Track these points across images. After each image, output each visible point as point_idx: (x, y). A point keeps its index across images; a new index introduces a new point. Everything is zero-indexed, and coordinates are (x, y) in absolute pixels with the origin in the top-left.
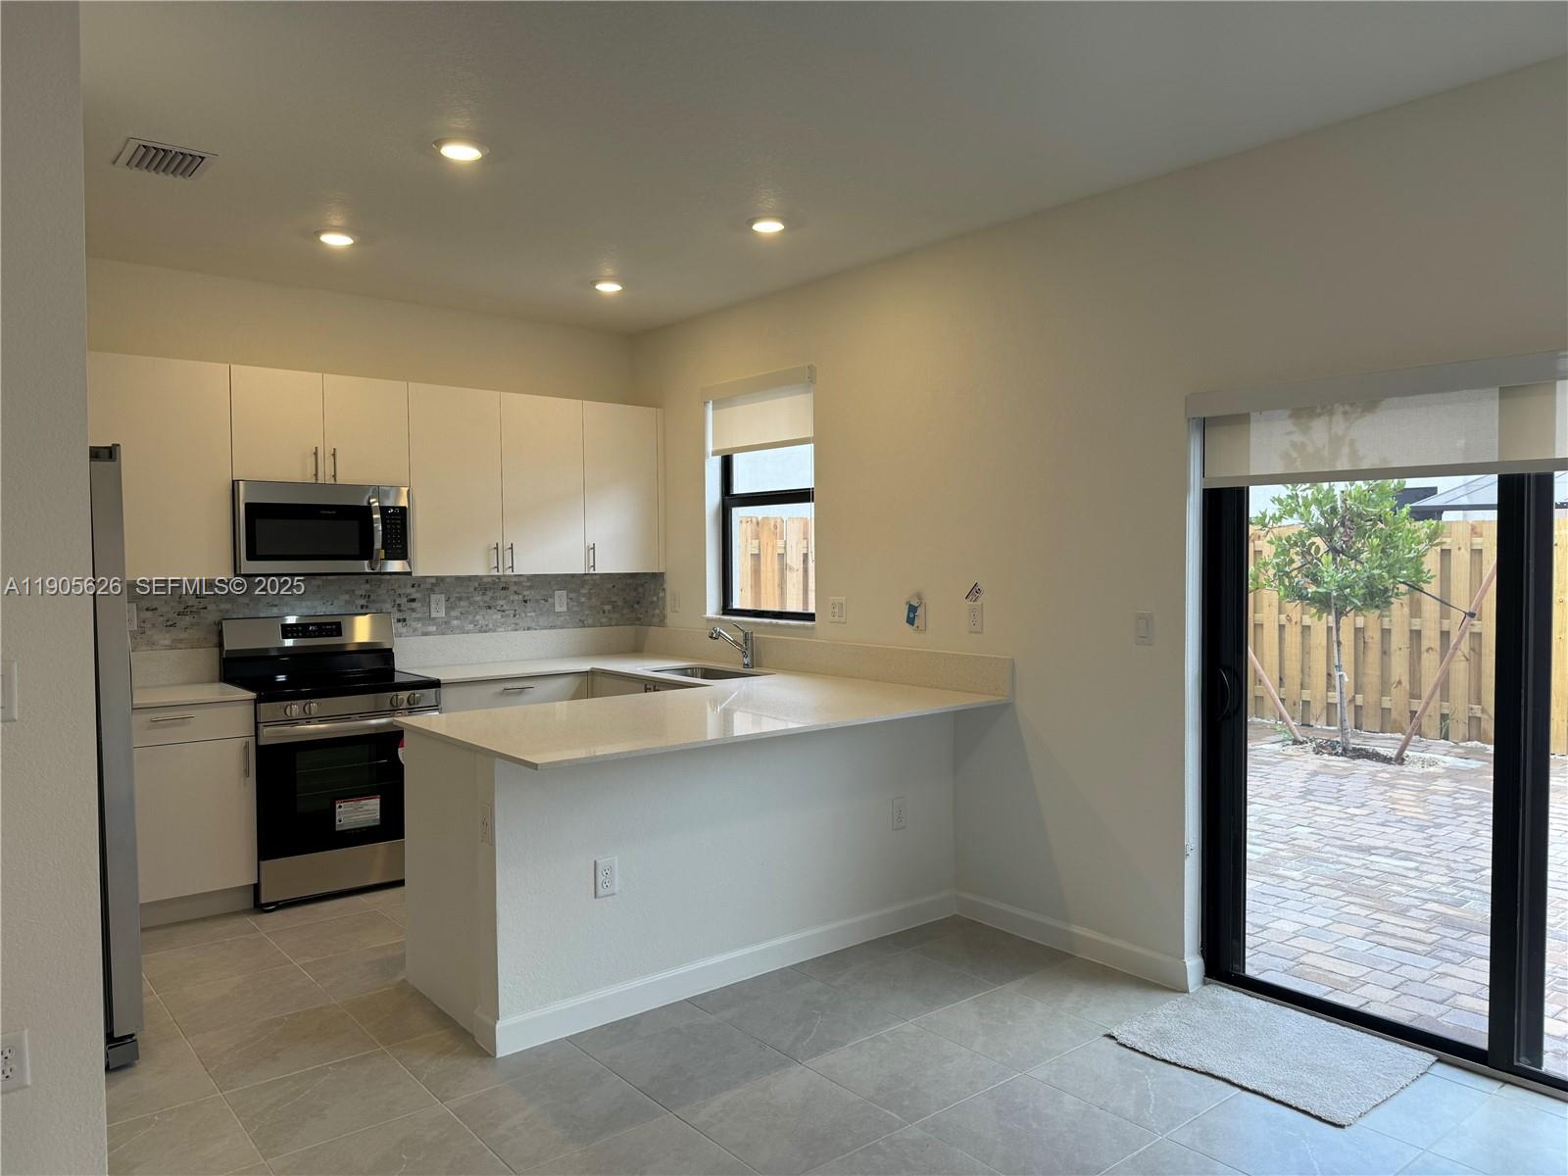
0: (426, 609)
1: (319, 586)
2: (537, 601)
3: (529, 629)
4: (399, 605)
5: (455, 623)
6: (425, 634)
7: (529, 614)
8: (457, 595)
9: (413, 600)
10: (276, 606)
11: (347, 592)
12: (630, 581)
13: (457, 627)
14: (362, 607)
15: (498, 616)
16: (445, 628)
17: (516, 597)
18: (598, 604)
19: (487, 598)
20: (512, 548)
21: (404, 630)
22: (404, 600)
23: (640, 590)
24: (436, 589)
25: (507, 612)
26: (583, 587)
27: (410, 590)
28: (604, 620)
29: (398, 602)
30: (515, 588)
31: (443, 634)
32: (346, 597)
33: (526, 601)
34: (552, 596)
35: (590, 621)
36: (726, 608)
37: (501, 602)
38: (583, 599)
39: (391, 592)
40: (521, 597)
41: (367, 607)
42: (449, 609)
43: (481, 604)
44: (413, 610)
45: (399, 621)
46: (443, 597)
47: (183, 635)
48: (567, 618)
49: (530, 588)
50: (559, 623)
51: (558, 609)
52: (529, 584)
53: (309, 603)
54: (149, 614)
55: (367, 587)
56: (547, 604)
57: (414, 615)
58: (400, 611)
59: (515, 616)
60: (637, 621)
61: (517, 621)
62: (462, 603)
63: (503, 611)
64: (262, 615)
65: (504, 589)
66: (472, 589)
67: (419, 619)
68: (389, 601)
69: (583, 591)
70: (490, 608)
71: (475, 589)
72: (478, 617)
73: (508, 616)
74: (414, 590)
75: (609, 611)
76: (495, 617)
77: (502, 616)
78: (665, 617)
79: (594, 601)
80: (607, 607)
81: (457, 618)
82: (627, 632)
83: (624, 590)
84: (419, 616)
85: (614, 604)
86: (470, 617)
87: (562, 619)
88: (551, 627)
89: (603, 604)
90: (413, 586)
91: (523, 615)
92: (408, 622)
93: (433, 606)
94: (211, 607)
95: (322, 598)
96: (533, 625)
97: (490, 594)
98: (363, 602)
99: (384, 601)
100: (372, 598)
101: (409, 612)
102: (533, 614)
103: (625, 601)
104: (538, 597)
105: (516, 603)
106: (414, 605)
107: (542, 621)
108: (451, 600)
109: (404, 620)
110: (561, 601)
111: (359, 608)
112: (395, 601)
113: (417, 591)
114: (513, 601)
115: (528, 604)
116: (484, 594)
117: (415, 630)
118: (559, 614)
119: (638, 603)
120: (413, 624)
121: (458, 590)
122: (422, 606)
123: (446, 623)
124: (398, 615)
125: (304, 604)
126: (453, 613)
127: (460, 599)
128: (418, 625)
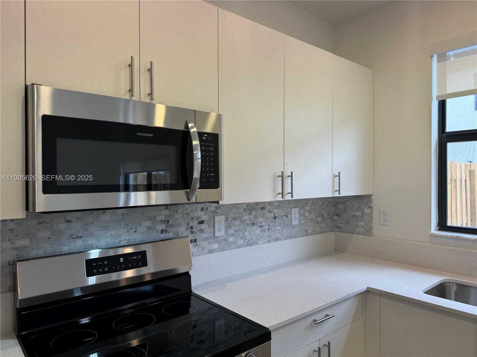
0: (211, 229)
1: (123, 214)
2: (282, 217)
3: (277, 239)
4: (192, 228)
5: (231, 239)
6: (211, 251)
7: (277, 228)
8: (233, 216)
9: (202, 222)
10: (81, 237)
11: (149, 218)
13: (232, 243)
14: (162, 231)
15: (258, 231)
16: (224, 245)
17: (270, 215)
18: (315, 217)
19: (252, 217)
20: (292, 176)
22: (194, 223)
24: (219, 211)
25: (264, 228)
26: (307, 205)
27: (200, 213)
28: (318, 229)
29: (191, 225)
31: (223, 250)
32: (149, 223)
33: (275, 218)
34: (291, 213)
35: (311, 231)
36: (443, 225)
37: (261, 220)
38: (307, 214)
39: (186, 216)
40: (272, 214)
41: (166, 231)
42: (228, 227)
43: (248, 222)
44: (202, 231)
45: (191, 241)
46: (223, 218)
48: (299, 229)
49: (278, 207)
50: (294, 234)
51: (293, 222)
53: (113, 232)
55: (167, 213)
56: (288, 219)
57: (203, 235)
58: (192, 232)
59: (268, 230)
61: (270, 235)
62: (237, 222)
63: (262, 227)
64: (66, 249)
65: (263, 208)
66: (242, 210)
67: (205, 239)
68: (184, 224)
69: (307, 208)
70: (253, 224)
71: (245, 210)
72: (246, 233)
73: (265, 230)
74: (203, 213)
75: (320, 222)
76: (257, 232)
77: (261, 231)
78: (372, 228)
79: (312, 215)
80: (320, 219)
81: (233, 235)
84: (206, 236)
86: (241, 234)
87: (295, 230)
88: (290, 237)
89: (317, 217)
90: (202, 210)
91: (274, 229)
92: (198, 242)
93: (216, 226)
96: (279, 236)
97: (254, 213)
98: (162, 227)
99: (180, 225)
100: (170, 222)
101: (199, 233)
102: (279, 228)
103: (329, 214)
104: (282, 214)
105: (269, 220)
106: (203, 226)
108: (229, 220)
109: (195, 241)
110: (295, 216)
111: (159, 232)
112: (188, 224)
113: (205, 215)
114: (268, 218)
115: (277, 220)
116: (250, 214)
118: (294, 227)
120: (202, 243)
121: (233, 211)
122: (209, 226)
123: (225, 240)
124: (191, 237)
125: (109, 233)
126: (231, 231)
127: (235, 219)
128: (205, 244)
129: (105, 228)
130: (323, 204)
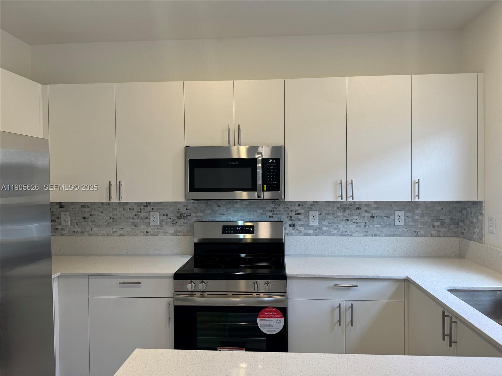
0: (306, 219)
1: (246, 205)
2: (382, 217)
3: (375, 235)
4: (291, 217)
5: (325, 229)
6: (307, 235)
7: (376, 226)
8: (326, 212)
9: (299, 214)
10: (225, 215)
11: (262, 208)
12: (455, 205)
13: (327, 231)
14: (270, 217)
15: (354, 226)
16: (318, 231)
17: (366, 214)
18: (430, 220)
19: (346, 214)
20: (352, 183)
21: (294, 232)
22: (293, 214)
23: (464, 212)
24: (313, 207)
25: (360, 224)
26: (417, 209)
27: (297, 208)
28: (434, 232)
29: (290, 215)
30: (366, 208)
31: (317, 235)
32: (261, 211)
33: (373, 217)
34: (393, 214)
35: (422, 233)
37: (355, 217)
38: (417, 217)
39: (287, 209)
40: (370, 214)
41: (273, 217)
42: (321, 220)
43: (342, 218)
44: (299, 220)
45: (290, 226)
46: (317, 213)
47: (180, 229)
48: (404, 229)
49: (377, 208)
50: (398, 233)
51: (397, 223)
52: (376, 206)
53: (241, 214)
54: (164, 217)
55: (273, 205)
56: (389, 220)
57: (299, 223)
58: (291, 220)
59: (365, 226)
60: (460, 234)
61: (367, 230)
62: (330, 217)
63: (357, 223)
64: (218, 220)
65: (358, 208)
66: (336, 208)
67: (302, 226)
68: (285, 214)
69: (417, 211)
70: (348, 220)
71: (338, 208)
72: (340, 226)
73: (361, 226)
74: (300, 208)
75: (438, 226)
76: (351, 226)
77: (356, 226)
78: (483, 235)
79: (426, 219)
80: (438, 223)
81: (326, 226)
82: (453, 242)
83: (450, 211)
84: (302, 223)
85: (442, 222)
86: (335, 226)
87: (401, 230)
88: (393, 235)
89: (433, 220)
90: (299, 205)
91: (371, 226)
92: (296, 227)
93: (311, 217)
94: (193, 215)
95: (248, 211)
96: (378, 233)
97: (348, 211)
98: (270, 214)
99: (282, 214)
100: (275, 212)
101: (296, 221)
102: (379, 226)
103: (452, 220)
104: (382, 215)
105: (366, 218)
106: (300, 217)
107: (385, 230)
108: (323, 214)
109: (294, 226)
110: (399, 218)
111: (268, 217)
112: (288, 214)
113: (302, 209)
114: (364, 217)
115: (375, 219)
116: (344, 212)
117: (300, 232)
118: (398, 227)
119: (463, 221)
120: (299, 228)
121: (327, 208)
122: (304, 217)
123: (319, 228)
124: (290, 223)
125: (239, 214)
126: (324, 223)
127: (328, 214)
128: (302, 229)
129: (237, 211)
130: (442, 209)
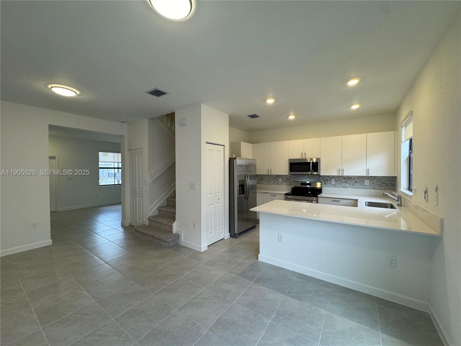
0: (330, 182)
3: (357, 188)
5: (337, 185)
6: (330, 187)
9: (328, 180)
10: (302, 179)
12: (393, 178)
13: (338, 186)
15: (348, 185)
16: (335, 186)
17: (353, 181)
18: (380, 184)
20: (343, 170)
21: (326, 186)
22: (326, 180)
24: (333, 178)
26: (375, 179)
27: (327, 178)
28: (382, 188)
29: (324, 180)
30: (353, 179)
32: (314, 179)
33: (356, 182)
34: (365, 181)
35: (377, 188)
37: (349, 182)
38: (374, 182)
39: (323, 178)
40: (355, 181)
42: (336, 182)
43: (344, 182)
44: (328, 182)
45: (324, 184)
46: (334, 180)
47: (287, 183)
48: (369, 186)
49: (358, 179)
50: (366, 188)
51: (366, 184)
52: (357, 178)
53: (307, 179)
54: (283, 180)
55: (318, 177)
56: (363, 183)
57: (328, 183)
58: (325, 182)
59: (353, 185)
62: (339, 181)
65: (350, 179)
66: (341, 178)
67: (328, 184)
68: (322, 180)
69: (375, 180)
70: (346, 183)
71: (342, 178)
72: (343, 185)
73: (351, 185)
75: (384, 186)
79: (379, 183)
80: (384, 185)
81: (338, 184)
83: (390, 180)
85: (386, 185)
86: (341, 184)
88: (364, 188)
89: (382, 184)
90: (328, 177)
91: (355, 185)
92: (326, 184)
93: (332, 181)
94: (292, 179)
95: (310, 179)
97: (346, 180)
98: (317, 180)
100: (319, 179)
102: (358, 185)
103: (390, 184)
104: (360, 181)
106: (328, 181)
107: (361, 187)
108: (336, 180)
110: (367, 182)
114: (352, 182)
116: (345, 180)
117: (328, 186)
118: (366, 186)
121: (338, 178)
123: (335, 185)
124: (325, 183)
126: (337, 183)
127: (339, 180)
128: (329, 185)
129: (306, 179)
130: (386, 180)
